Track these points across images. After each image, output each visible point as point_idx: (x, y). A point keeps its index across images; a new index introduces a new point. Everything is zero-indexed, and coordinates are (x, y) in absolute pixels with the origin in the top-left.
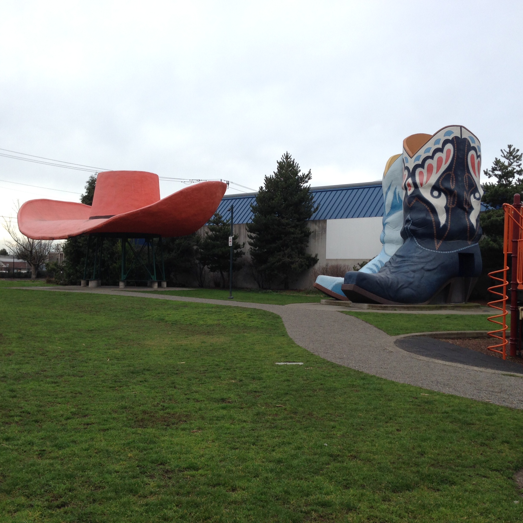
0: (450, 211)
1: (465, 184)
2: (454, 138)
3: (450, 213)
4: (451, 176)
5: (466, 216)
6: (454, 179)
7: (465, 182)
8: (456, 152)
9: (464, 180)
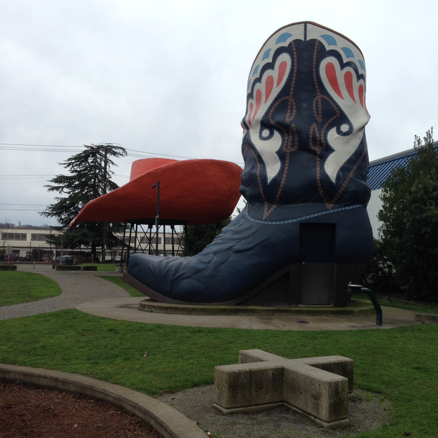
0: (288, 158)
1: (315, 112)
2: (293, 43)
3: (287, 161)
4: (290, 103)
5: (318, 163)
6: (294, 107)
7: (314, 109)
8: (296, 64)
9: (314, 105)
